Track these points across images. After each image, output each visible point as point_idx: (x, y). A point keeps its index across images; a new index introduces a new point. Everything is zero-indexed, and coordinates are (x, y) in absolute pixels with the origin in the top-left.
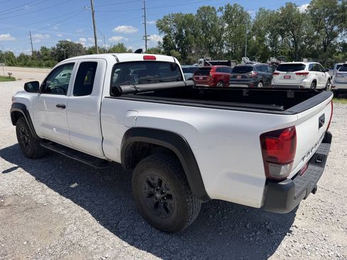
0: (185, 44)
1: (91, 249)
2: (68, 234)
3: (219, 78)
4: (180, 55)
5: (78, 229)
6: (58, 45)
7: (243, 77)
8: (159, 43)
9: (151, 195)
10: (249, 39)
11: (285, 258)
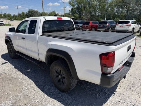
0: (80, 11)
1: (31, 97)
2: (23, 91)
3: (93, 26)
4: (78, 16)
5: (28, 89)
6: (28, 11)
7: (103, 26)
8: (70, 11)
9: (57, 76)
10: (107, 9)
11: (110, 105)
